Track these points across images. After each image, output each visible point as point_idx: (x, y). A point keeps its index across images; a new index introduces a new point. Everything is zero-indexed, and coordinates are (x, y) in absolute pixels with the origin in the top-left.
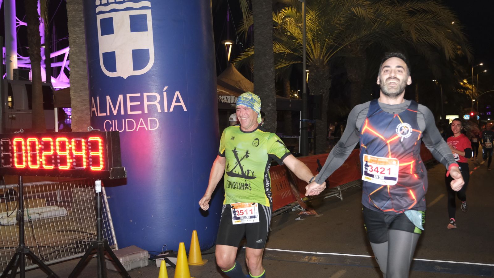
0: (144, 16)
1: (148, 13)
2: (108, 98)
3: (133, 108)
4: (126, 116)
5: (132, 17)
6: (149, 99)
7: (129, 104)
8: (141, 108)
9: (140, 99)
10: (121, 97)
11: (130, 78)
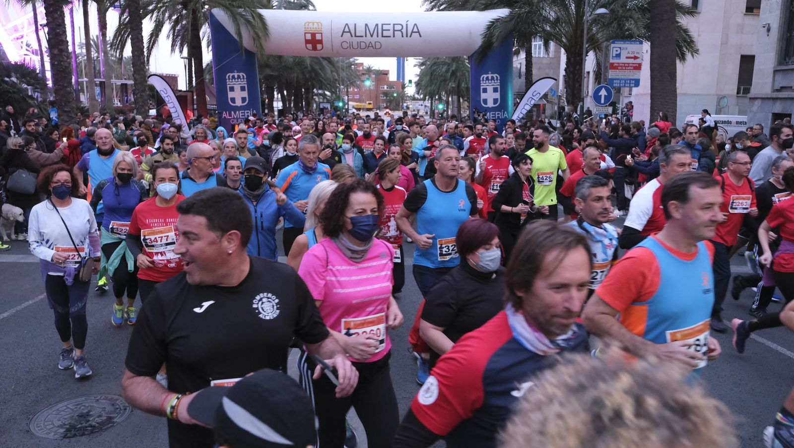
0: (245, 87)
1: (246, 85)
2: (233, 112)
3: (242, 116)
4: (240, 118)
5: (241, 87)
6: (248, 113)
7: (241, 114)
8: (244, 115)
9: (244, 113)
10: (237, 112)
11: (241, 106)
